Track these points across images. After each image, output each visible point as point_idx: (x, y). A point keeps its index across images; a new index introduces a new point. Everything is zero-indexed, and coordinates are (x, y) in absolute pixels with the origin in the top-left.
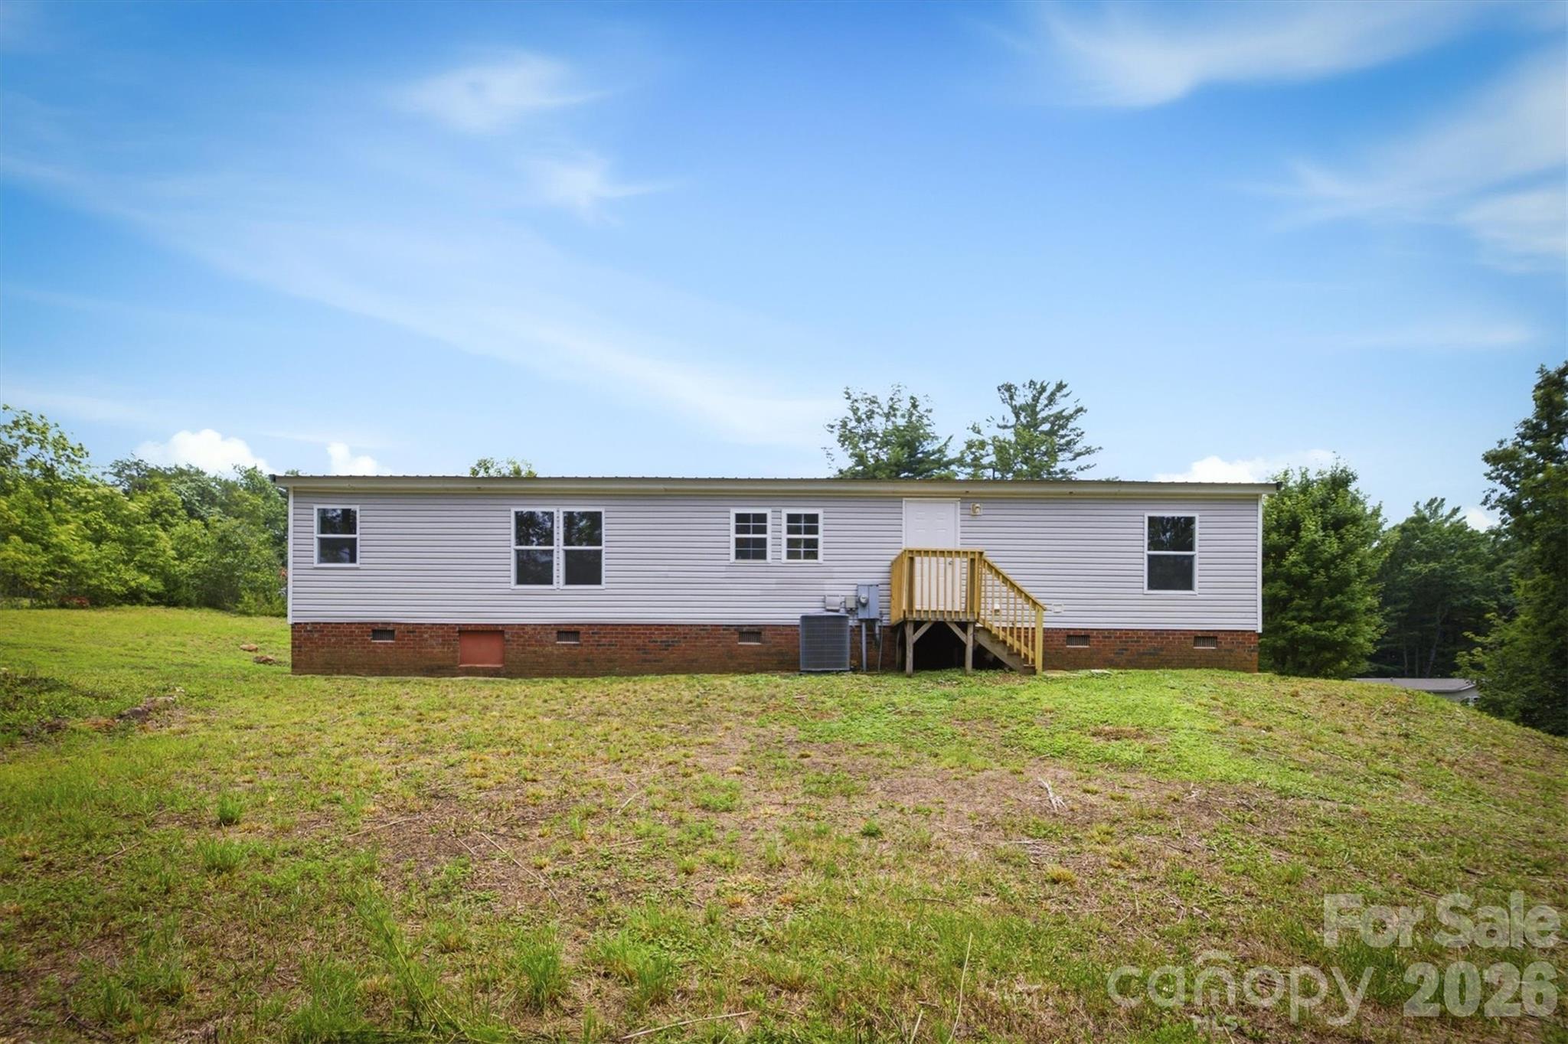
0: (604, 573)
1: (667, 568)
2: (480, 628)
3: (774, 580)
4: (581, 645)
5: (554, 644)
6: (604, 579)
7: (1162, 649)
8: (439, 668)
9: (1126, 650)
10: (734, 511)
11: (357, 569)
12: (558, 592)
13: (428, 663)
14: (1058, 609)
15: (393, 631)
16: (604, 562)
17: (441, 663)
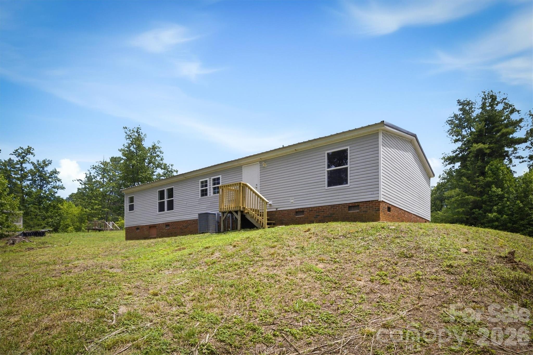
1: (186, 202)
2: (151, 226)
3: (209, 203)
4: (170, 229)
5: (165, 229)
6: (174, 208)
7: (334, 214)
9: (319, 216)
10: (201, 180)
11: (134, 212)
12: (165, 213)
13: (144, 236)
14: (292, 201)
15: (139, 228)
16: (174, 203)
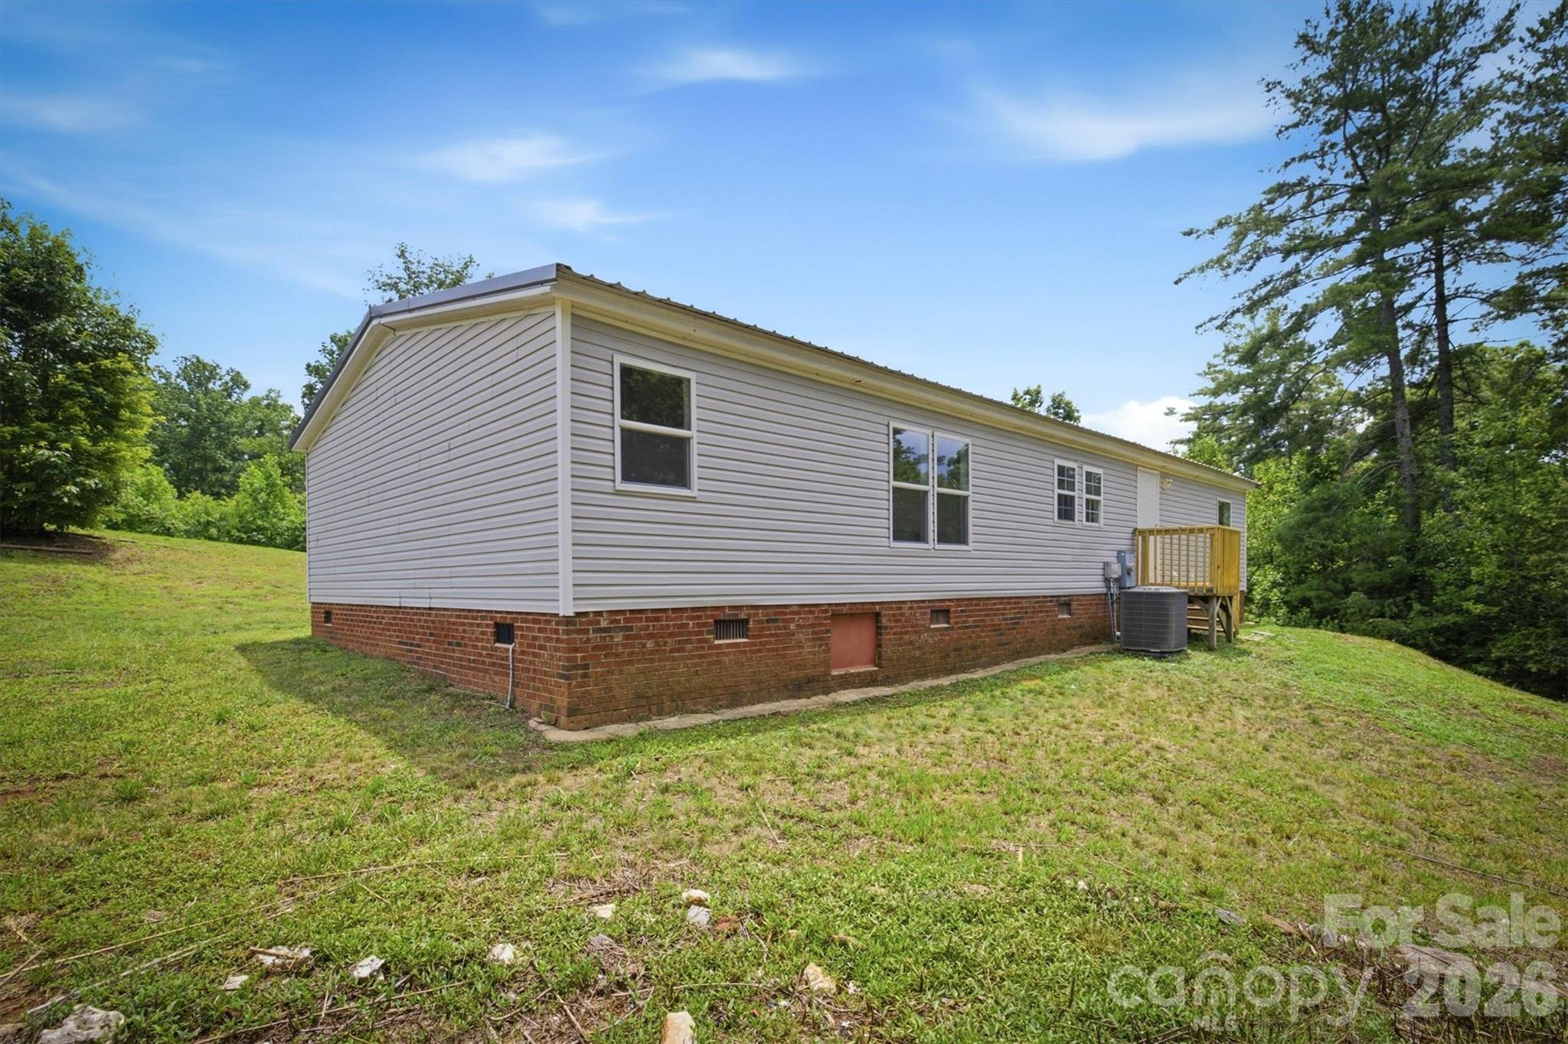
0: (971, 529)
1: (1015, 525)
2: (845, 610)
3: (1078, 545)
4: (952, 628)
5: (928, 630)
6: (971, 537)
8: (810, 680)
10: (1059, 462)
11: (692, 500)
12: (933, 553)
13: (794, 674)
15: (746, 621)
16: (971, 513)
17: (810, 672)
